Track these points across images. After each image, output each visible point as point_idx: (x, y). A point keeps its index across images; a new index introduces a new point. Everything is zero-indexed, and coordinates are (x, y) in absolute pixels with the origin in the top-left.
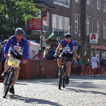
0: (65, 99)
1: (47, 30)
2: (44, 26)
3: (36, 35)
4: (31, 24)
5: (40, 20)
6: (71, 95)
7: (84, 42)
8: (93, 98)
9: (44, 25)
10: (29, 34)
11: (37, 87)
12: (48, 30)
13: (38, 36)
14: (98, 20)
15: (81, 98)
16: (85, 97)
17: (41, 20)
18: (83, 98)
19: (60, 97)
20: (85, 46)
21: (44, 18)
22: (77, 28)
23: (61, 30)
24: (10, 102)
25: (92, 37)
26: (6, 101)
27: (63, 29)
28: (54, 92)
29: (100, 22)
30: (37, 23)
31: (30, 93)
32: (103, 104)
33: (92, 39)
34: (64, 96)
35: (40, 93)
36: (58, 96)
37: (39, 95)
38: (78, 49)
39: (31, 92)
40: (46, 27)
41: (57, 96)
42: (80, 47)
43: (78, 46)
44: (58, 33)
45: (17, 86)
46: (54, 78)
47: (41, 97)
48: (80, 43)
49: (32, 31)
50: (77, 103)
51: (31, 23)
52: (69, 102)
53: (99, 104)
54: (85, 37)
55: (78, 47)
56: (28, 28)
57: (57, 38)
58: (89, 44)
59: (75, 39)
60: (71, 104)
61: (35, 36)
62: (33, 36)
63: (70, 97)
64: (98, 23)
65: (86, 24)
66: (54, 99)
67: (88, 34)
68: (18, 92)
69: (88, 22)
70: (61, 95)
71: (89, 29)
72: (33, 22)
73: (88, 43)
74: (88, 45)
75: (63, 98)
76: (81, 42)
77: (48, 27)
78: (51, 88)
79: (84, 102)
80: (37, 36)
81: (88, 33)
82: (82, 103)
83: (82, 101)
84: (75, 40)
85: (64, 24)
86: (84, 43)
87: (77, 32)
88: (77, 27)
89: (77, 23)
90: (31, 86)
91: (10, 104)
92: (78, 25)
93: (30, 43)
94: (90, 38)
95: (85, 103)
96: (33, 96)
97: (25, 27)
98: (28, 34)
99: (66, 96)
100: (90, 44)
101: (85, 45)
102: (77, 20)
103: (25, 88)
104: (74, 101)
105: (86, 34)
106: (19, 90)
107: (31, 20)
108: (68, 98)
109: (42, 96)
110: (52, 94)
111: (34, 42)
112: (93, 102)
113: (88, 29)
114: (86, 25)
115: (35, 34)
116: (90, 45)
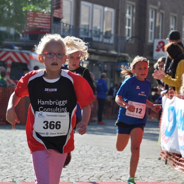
5: (48, 16)
9: (63, 23)
14: (172, 14)
21: (56, 12)
22: (129, 30)
23: (98, 33)
25: (158, 47)
29: (175, 17)
30: (42, 20)
33: (158, 50)
40: (68, 26)
50: (77, 167)
51: (30, 20)
56: (26, 30)
59: (125, 50)
64: (172, 20)
65: (148, 22)
67: (150, 41)
69: (152, 17)
71: (153, 31)
72: (34, 19)
77: (72, 27)
79: (90, 165)
81: (151, 39)
84: (124, 52)
85: (103, 21)
87: (129, 36)
88: (131, 28)
89: (129, 19)
92: (133, 24)
94: (155, 48)
95: (90, 167)
102: (130, 14)
105: (148, 41)
107: (31, 15)
112: (104, 166)
113: (151, 31)
116: (153, 62)
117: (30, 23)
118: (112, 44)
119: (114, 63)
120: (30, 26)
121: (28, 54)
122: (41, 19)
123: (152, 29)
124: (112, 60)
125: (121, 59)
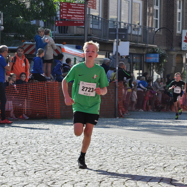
0: (116, 160)
1: (98, 25)
2: (93, 18)
3: (78, 33)
4: (64, 13)
5: (82, 7)
6: (130, 150)
7: (172, 48)
8: (169, 157)
9: (93, 16)
10: (64, 33)
11: (70, 136)
12: (100, 23)
13: (80, 35)
15: (146, 158)
16: (154, 155)
17: (85, 7)
18: (151, 158)
19: (107, 154)
20: (172, 55)
21: (90, 3)
22: (157, 21)
23: (127, 25)
24: (13, 163)
25: (186, 38)
26: (6, 162)
27: (130, 23)
28: (98, 146)
30: (76, 12)
31: (53, 147)
32: (184, 168)
33: (186, 41)
34: (117, 152)
35: (72, 146)
36: (106, 153)
37: (69, 151)
38: (159, 60)
39: (55, 145)
40: (97, 18)
41: (102, 153)
42: (162, 57)
43: (158, 55)
44: (117, 31)
45: (33, 133)
46: (108, 117)
47: (72, 154)
48: (162, 49)
49: (71, 28)
50: (136, 167)
52: (121, 164)
53: (175, 169)
54: (172, 37)
55: (160, 57)
56: (60, 22)
57: (116, 40)
58: (181, 50)
59: (153, 42)
60: (124, 168)
61: (75, 35)
62: (71, 35)
63: (127, 156)
65: (176, 12)
66: (95, 158)
67: (178, 32)
68: (33, 145)
69: (180, 8)
70: (110, 150)
71: (181, 21)
72: (68, 10)
73: (179, 49)
74: (179, 53)
75: (113, 158)
76: (165, 48)
77: (100, 19)
78: (97, 137)
79: (150, 165)
80: (78, 35)
81: (179, 30)
82: (145, 167)
83: (147, 163)
84: (153, 44)
85: (132, 13)
86: (171, 50)
87: (157, 27)
88: (158, 19)
89: (157, 11)
90: (60, 133)
91: (12, 168)
92: (160, 15)
93: (63, 50)
94: (183, 39)
95: (151, 167)
96: (59, 152)
97: (57, 18)
98: (62, 33)
99: (119, 153)
100: (184, 51)
101: (173, 53)
102: (157, 5)
103: (47, 137)
104: (132, 163)
105: (176, 31)
106: (35, 140)
107: (64, 6)
108: (122, 157)
109: (76, 152)
110: (95, 149)
111: (72, 47)
112: (165, 165)
113: (179, 22)
114: (176, 14)
115: (75, 33)
116: (182, 53)
117: (64, 15)
118: (140, 36)
119: (143, 55)
120: (64, 17)
121: (60, 47)
122: (75, 10)
123: (179, 20)
124: (141, 52)
125: (150, 50)
